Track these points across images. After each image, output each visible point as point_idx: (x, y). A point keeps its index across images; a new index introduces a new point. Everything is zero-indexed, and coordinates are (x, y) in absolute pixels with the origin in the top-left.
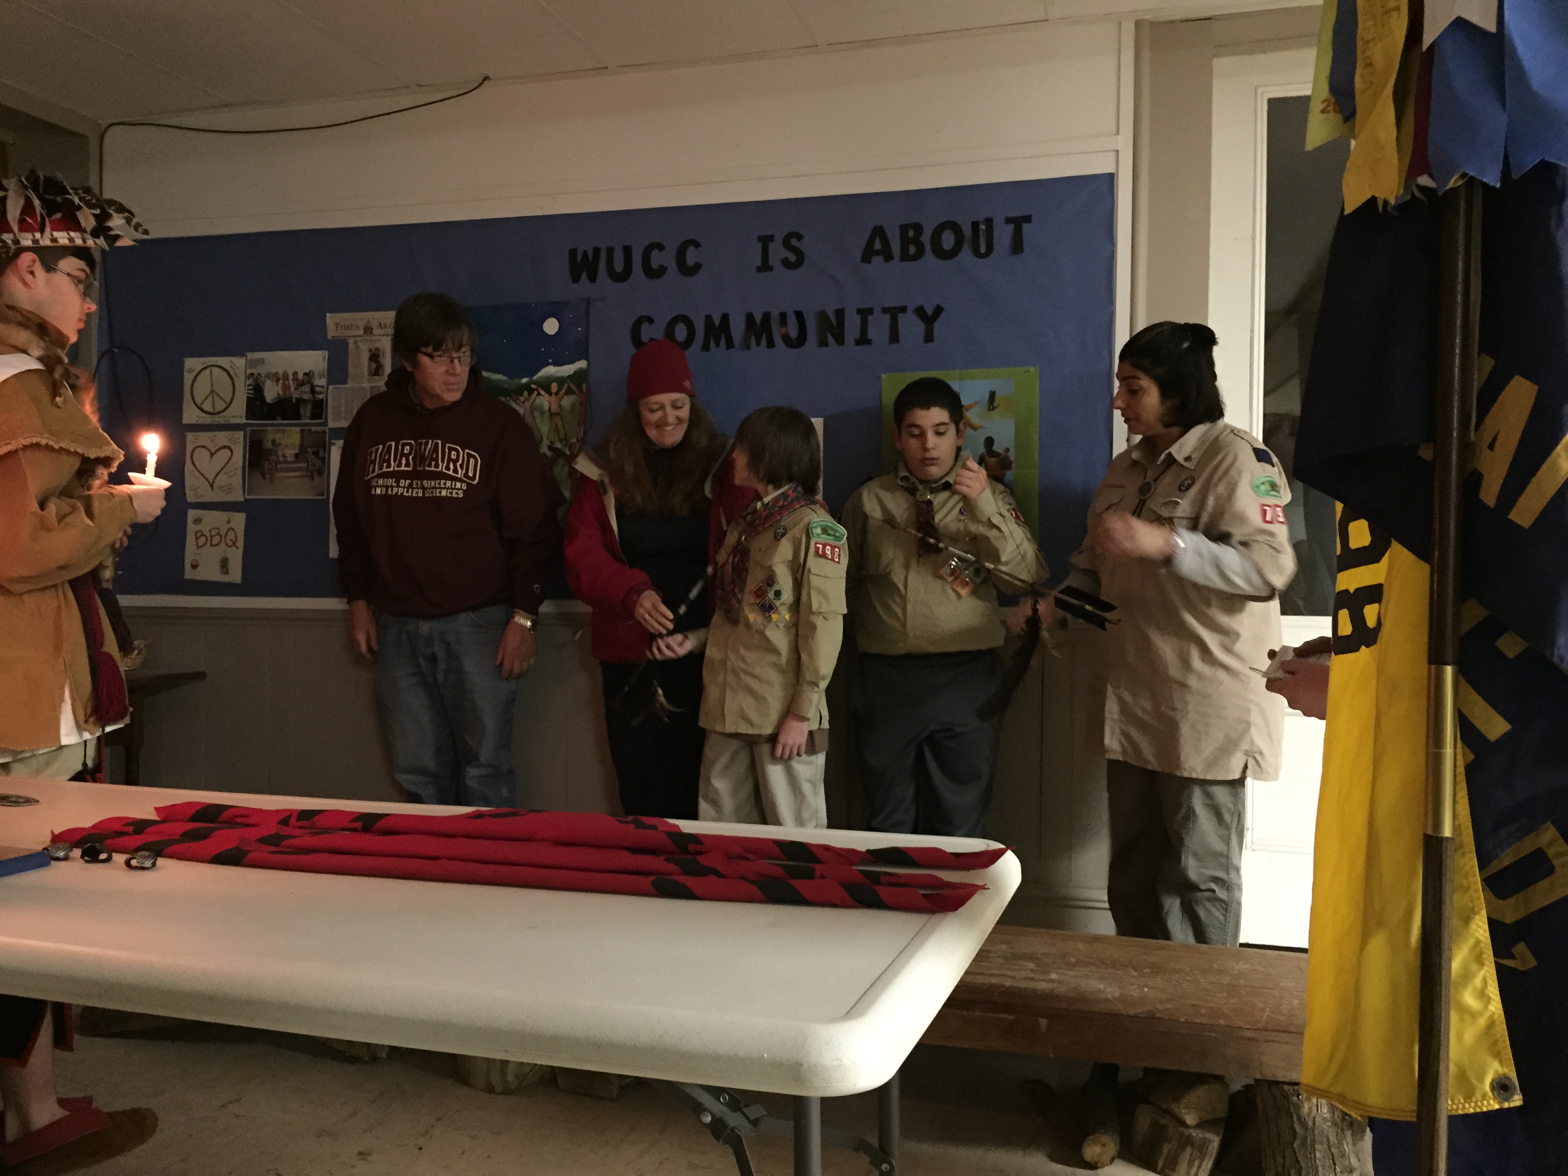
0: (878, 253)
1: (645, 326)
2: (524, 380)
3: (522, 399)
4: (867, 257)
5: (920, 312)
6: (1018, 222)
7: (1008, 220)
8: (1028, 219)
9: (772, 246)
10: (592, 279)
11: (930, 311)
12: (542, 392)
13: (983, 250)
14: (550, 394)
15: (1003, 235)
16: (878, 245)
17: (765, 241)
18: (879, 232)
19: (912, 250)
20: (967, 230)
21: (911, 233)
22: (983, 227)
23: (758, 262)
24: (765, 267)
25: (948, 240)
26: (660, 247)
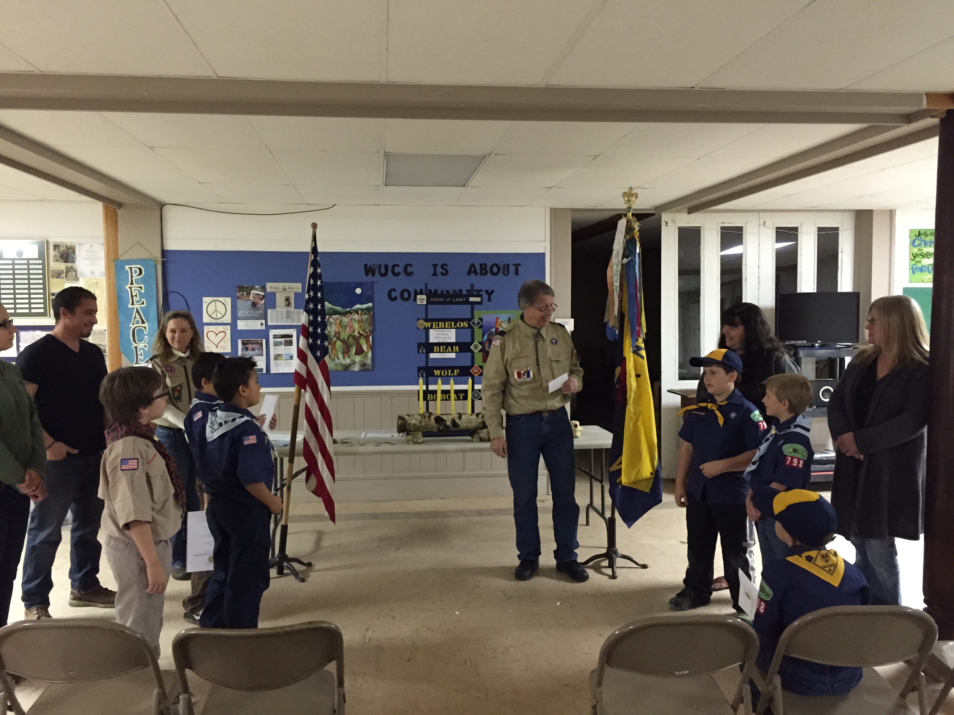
0: (473, 272)
1: (393, 292)
2: (348, 309)
3: (347, 316)
4: (469, 273)
5: (487, 292)
6: (517, 266)
7: (514, 265)
8: (519, 265)
9: (437, 268)
10: (373, 275)
11: (490, 291)
12: (355, 314)
13: (506, 274)
14: (358, 314)
15: (512, 269)
16: (473, 270)
17: (435, 266)
18: (473, 265)
19: (484, 272)
20: (501, 267)
21: (483, 266)
22: (506, 267)
23: (432, 273)
24: (435, 274)
25: (495, 269)
26: (398, 266)
